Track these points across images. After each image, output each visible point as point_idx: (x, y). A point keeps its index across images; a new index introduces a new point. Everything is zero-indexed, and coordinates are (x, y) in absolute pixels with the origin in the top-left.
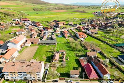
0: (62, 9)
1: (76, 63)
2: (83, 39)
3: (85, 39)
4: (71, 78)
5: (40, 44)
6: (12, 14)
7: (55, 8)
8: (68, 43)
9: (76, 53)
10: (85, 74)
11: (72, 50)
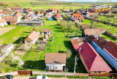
0: (59, 4)
1: (64, 46)
2: (80, 21)
3: (82, 22)
4: (48, 70)
5: (19, 25)
6: (6, 4)
7: (53, 3)
8: (59, 25)
9: (68, 34)
10: (79, 62)
11: (63, 31)
